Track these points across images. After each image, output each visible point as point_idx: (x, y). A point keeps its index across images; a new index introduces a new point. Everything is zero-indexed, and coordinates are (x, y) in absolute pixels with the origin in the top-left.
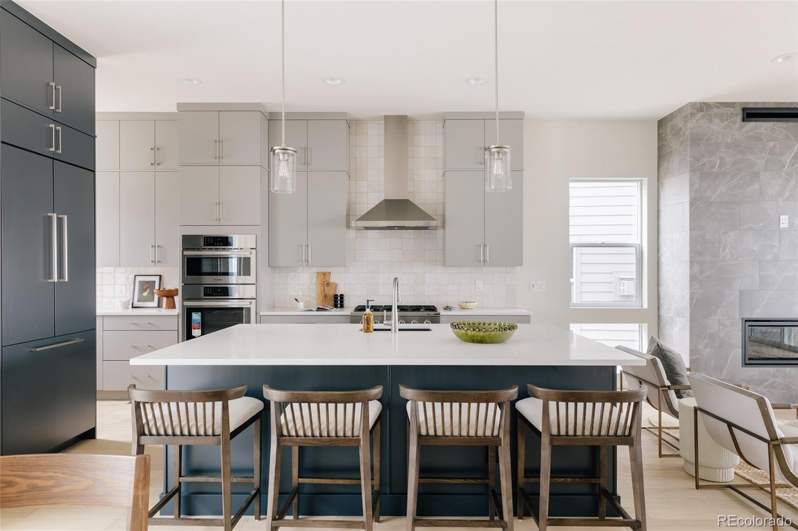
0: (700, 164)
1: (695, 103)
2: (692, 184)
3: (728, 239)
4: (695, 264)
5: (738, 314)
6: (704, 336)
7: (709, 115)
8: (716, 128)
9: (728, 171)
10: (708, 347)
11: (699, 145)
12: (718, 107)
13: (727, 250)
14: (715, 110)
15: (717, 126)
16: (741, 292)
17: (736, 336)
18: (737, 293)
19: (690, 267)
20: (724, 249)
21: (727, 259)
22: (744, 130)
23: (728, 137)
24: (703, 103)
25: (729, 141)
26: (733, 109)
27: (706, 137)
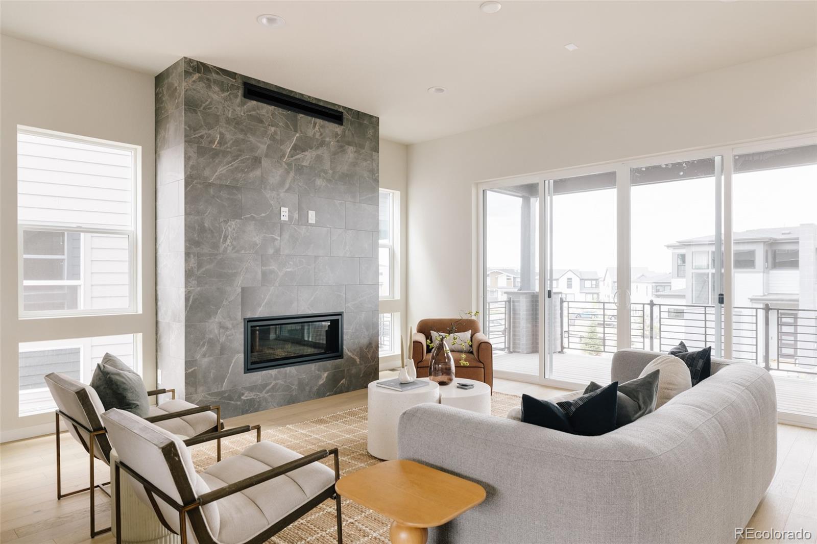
0: (197, 136)
1: (190, 59)
2: (187, 159)
3: (229, 228)
4: (192, 256)
5: (240, 314)
6: (201, 343)
7: (208, 79)
8: (215, 97)
9: (229, 150)
10: (207, 356)
11: (195, 112)
12: (218, 73)
13: (228, 241)
14: (214, 76)
15: (215, 96)
16: (243, 289)
17: (238, 339)
18: (239, 290)
19: (186, 260)
20: (226, 238)
21: (228, 251)
22: (245, 107)
23: (229, 111)
24: (200, 62)
25: (230, 116)
26: (234, 81)
27: (204, 105)
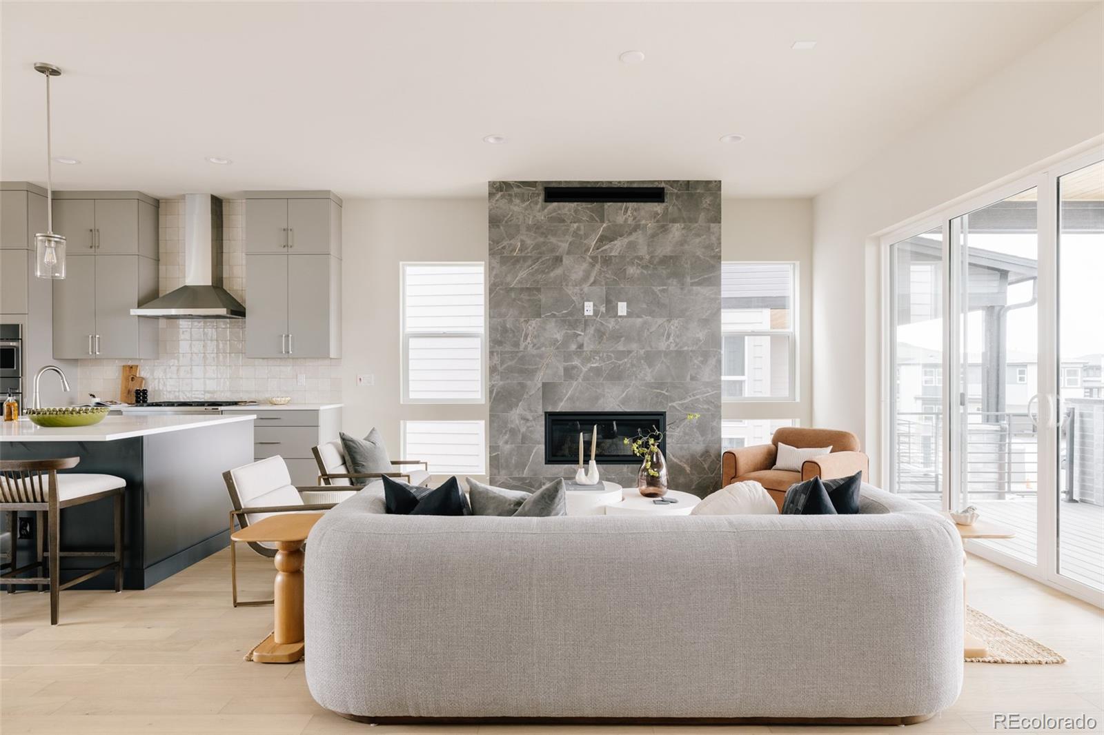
0: (500, 247)
1: (494, 182)
2: (491, 268)
3: (529, 327)
4: (495, 354)
5: (540, 407)
6: (504, 431)
7: (510, 195)
8: (516, 209)
9: (529, 254)
10: (509, 443)
11: (498, 227)
12: (519, 187)
13: (529, 339)
14: (516, 190)
15: (517, 207)
16: (544, 385)
17: (539, 431)
18: (540, 385)
19: (490, 358)
20: (526, 336)
21: (529, 349)
22: (546, 211)
23: (529, 218)
24: (503, 182)
25: (530, 223)
26: (534, 189)
27: (506, 219)
